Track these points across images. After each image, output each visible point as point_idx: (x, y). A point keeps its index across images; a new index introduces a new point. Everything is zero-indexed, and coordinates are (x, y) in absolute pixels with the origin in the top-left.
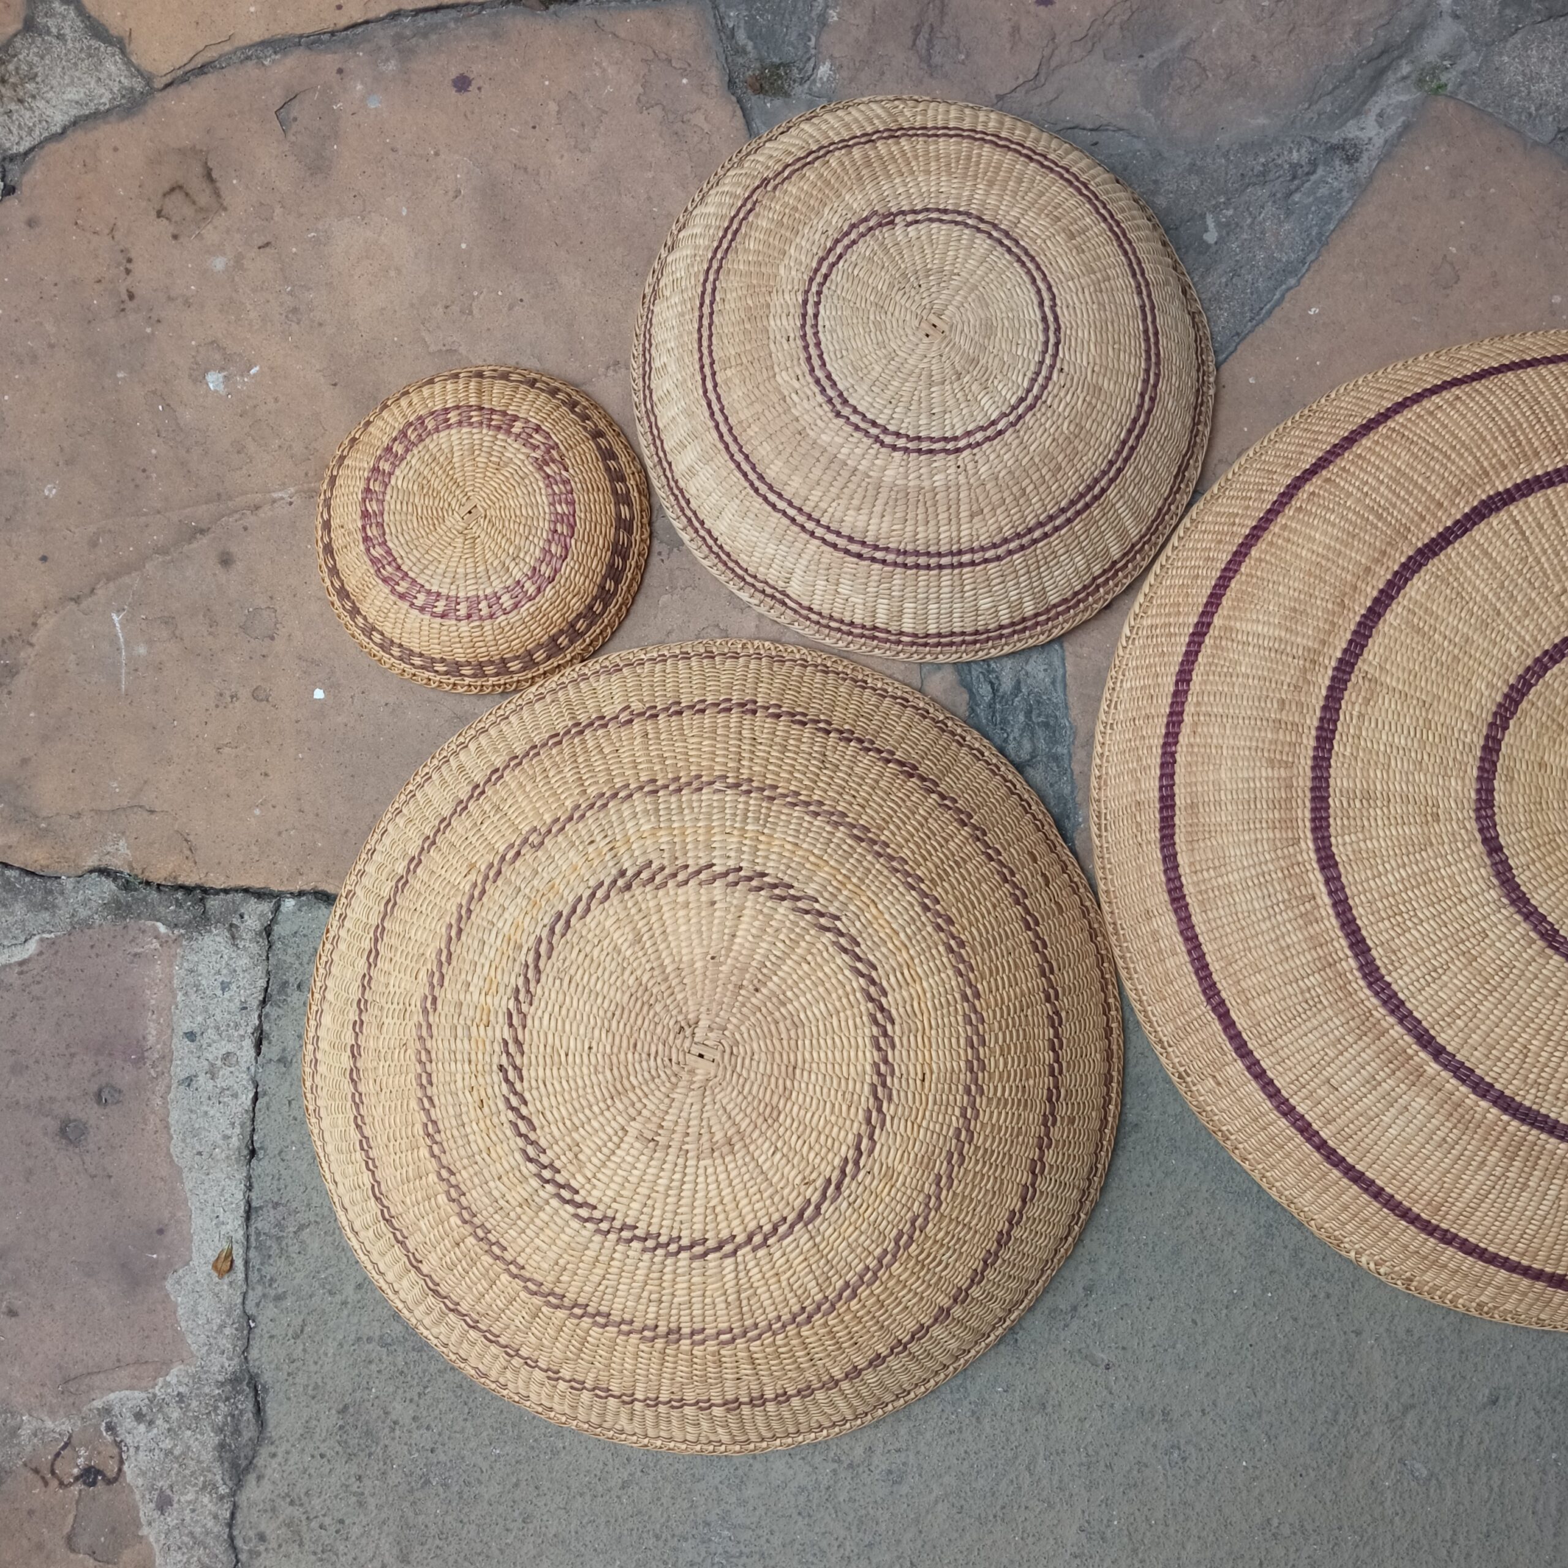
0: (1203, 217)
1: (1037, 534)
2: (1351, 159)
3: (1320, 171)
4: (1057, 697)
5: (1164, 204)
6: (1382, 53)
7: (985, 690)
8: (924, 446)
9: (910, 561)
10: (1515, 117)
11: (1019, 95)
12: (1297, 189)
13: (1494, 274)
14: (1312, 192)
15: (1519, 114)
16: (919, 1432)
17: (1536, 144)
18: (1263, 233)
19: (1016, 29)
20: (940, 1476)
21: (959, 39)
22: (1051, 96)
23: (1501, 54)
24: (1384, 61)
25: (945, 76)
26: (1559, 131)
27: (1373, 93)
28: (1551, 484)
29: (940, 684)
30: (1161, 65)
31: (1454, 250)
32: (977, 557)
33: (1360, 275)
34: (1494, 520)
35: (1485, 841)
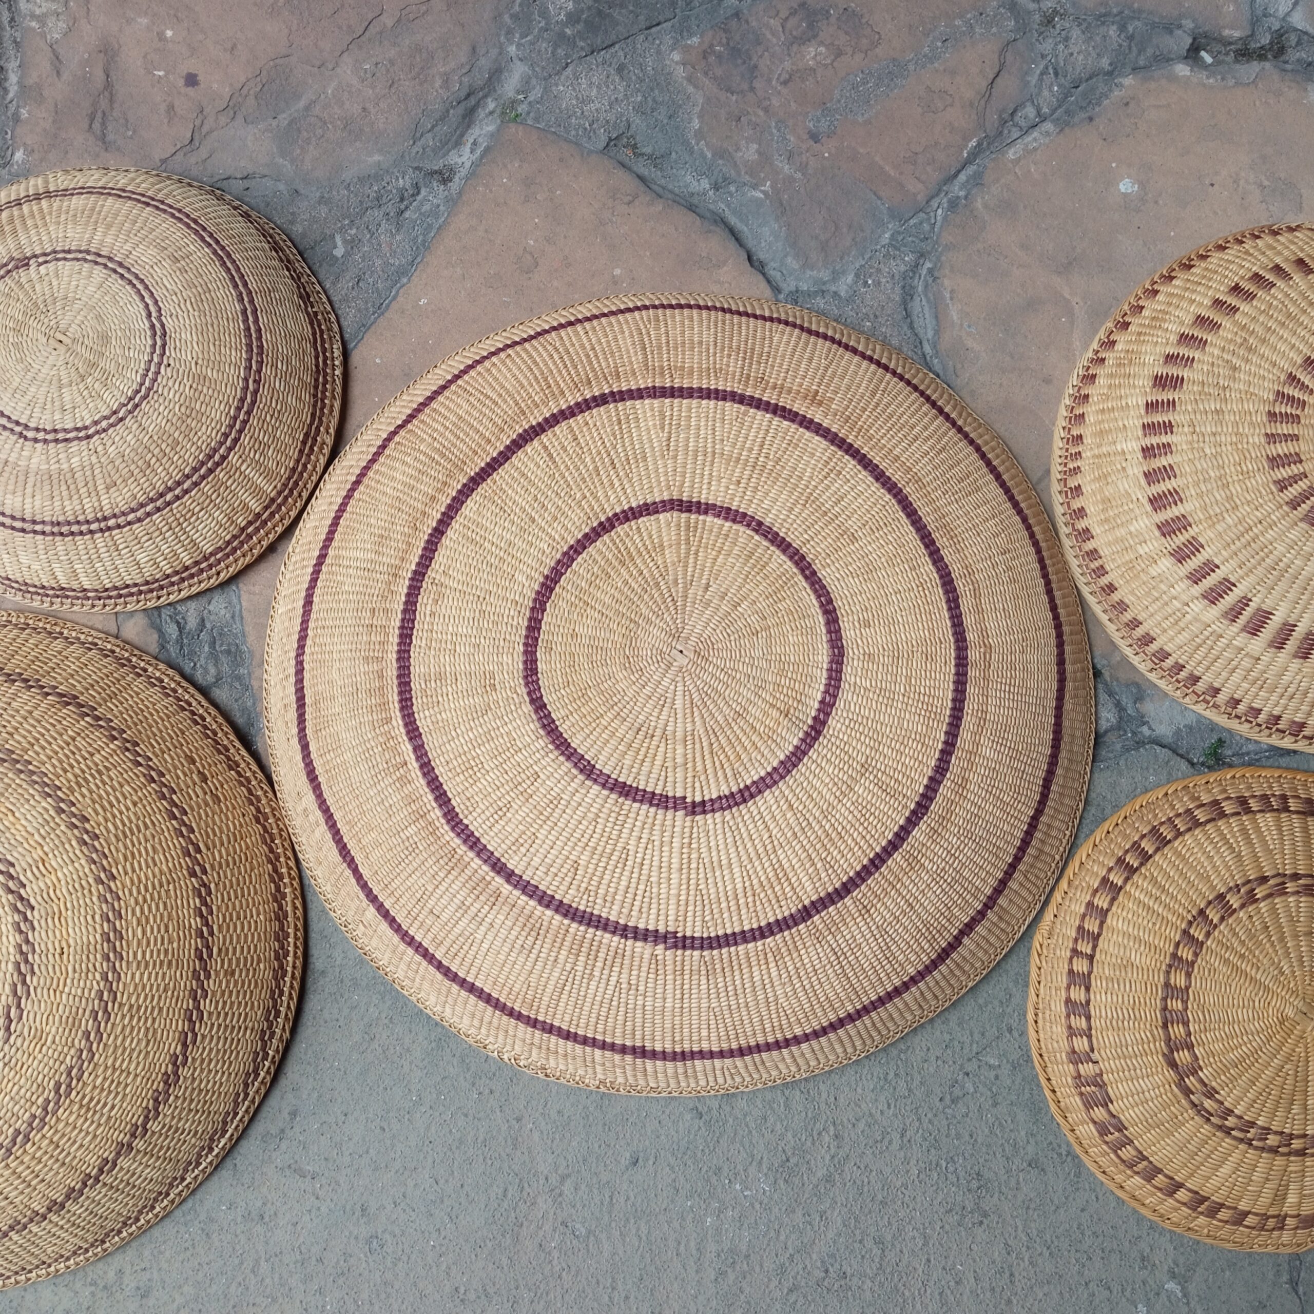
0: (333, 237)
1: (169, 497)
2: (445, 181)
3: (423, 192)
4: (236, 627)
5: (300, 230)
6: (468, 96)
7: (172, 630)
8: (61, 436)
9: (65, 529)
10: (573, 133)
11: (179, 157)
12: (407, 208)
13: (566, 258)
14: (419, 208)
15: (577, 130)
16: (161, 1253)
17: (590, 152)
18: (380, 245)
19: (171, 108)
20: (180, 1287)
21: (127, 120)
22: (204, 156)
23: (557, 85)
24: (472, 101)
25: (118, 149)
26: (610, 140)
27: (469, 126)
28: (573, 415)
29: (134, 629)
30: (290, 124)
31: (532, 242)
32: (121, 520)
33: (458, 269)
34: (528, 448)
35: (532, 701)
